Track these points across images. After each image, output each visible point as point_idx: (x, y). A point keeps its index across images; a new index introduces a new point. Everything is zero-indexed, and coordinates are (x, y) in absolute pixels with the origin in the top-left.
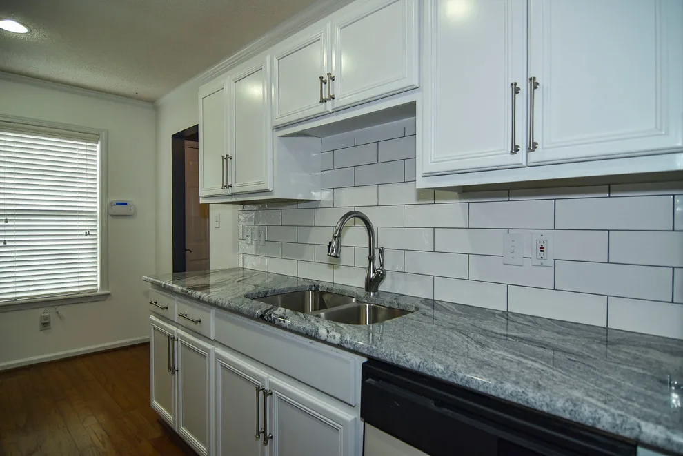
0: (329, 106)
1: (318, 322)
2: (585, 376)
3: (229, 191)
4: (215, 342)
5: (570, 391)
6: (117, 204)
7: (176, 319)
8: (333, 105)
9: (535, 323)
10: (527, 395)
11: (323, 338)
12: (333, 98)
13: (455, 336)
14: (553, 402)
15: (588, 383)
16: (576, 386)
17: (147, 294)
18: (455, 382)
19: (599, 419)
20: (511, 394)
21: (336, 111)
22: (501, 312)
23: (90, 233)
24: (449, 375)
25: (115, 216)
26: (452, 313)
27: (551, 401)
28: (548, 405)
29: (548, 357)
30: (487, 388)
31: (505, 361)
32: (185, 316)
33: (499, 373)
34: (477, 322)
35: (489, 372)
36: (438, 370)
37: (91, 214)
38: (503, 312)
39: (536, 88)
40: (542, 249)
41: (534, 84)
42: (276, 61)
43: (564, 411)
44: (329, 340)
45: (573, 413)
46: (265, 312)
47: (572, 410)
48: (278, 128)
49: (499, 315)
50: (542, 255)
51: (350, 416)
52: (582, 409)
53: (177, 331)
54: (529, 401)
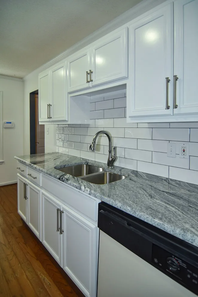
0: (90, 84)
1: (82, 182)
2: (194, 216)
3: (51, 120)
5: (184, 224)
6: (7, 123)
7: (27, 176)
8: (92, 84)
9: (180, 185)
10: (164, 225)
11: (83, 190)
12: (92, 81)
13: (141, 192)
14: (175, 230)
15: (194, 220)
16: (188, 221)
18: (135, 216)
19: (194, 240)
20: (158, 224)
21: (94, 87)
22: (166, 178)
24: (132, 212)
25: (6, 128)
26: (143, 178)
27: (174, 229)
28: (173, 231)
29: (180, 204)
30: (148, 220)
31: (159, 206)
32: (30, 175)
33: (155, 213)
34: (153, 184)
35: (151, 212)
36: (128, 210)
38: (167, 178)
39: (177, 80)
40: (184, 151)
41: (176, 78)
42: (69, 63)
43: (180, 235)
44: (85, 191)
45: (183, 236)
46: (61, 176)
47: (183, 235)
48: (70, 93)
49: (165, 180)
50: (184, 154)
52: (188, 235)
53: (28, 181)
54: (165, 228)
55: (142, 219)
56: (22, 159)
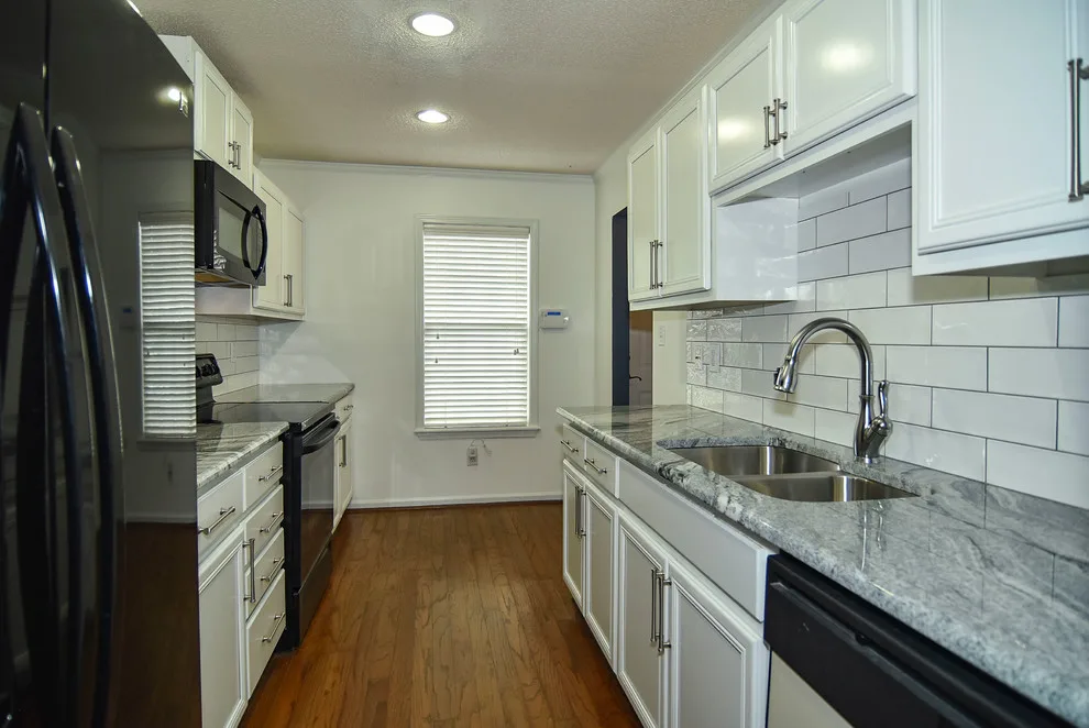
0: (780, 151)
3: (659, 292)
4: (620, 502)
6: (549, 314)
7: (585, 466)
8: (785, 147)
10: (984, 649)
11: (722, 510)
12: (785, 138)
14: (1025, 672)
17: (560, 429)
20: (958, 644)
21: (791, 157)
23: (520, 351)
24: (871, 591)
25: (546, 329)
26: (997, 508)
27: (1022, 668)
30: (923, 624)
31: (1003, 596)
32: (591, 463)
34: (1034, 532)
36: (857, 581)
37: (519, 327)
42: (713, 92)
43: (1041, 691)
44: (728, 514)
45: (1055, 698)
46: (667, 465)
48: (716, 194)
51: (754, 634)
52: (1076, 695)
53: (587, 483)
54: (984, 660)
55: (903, 617)
56: (579, 417)
